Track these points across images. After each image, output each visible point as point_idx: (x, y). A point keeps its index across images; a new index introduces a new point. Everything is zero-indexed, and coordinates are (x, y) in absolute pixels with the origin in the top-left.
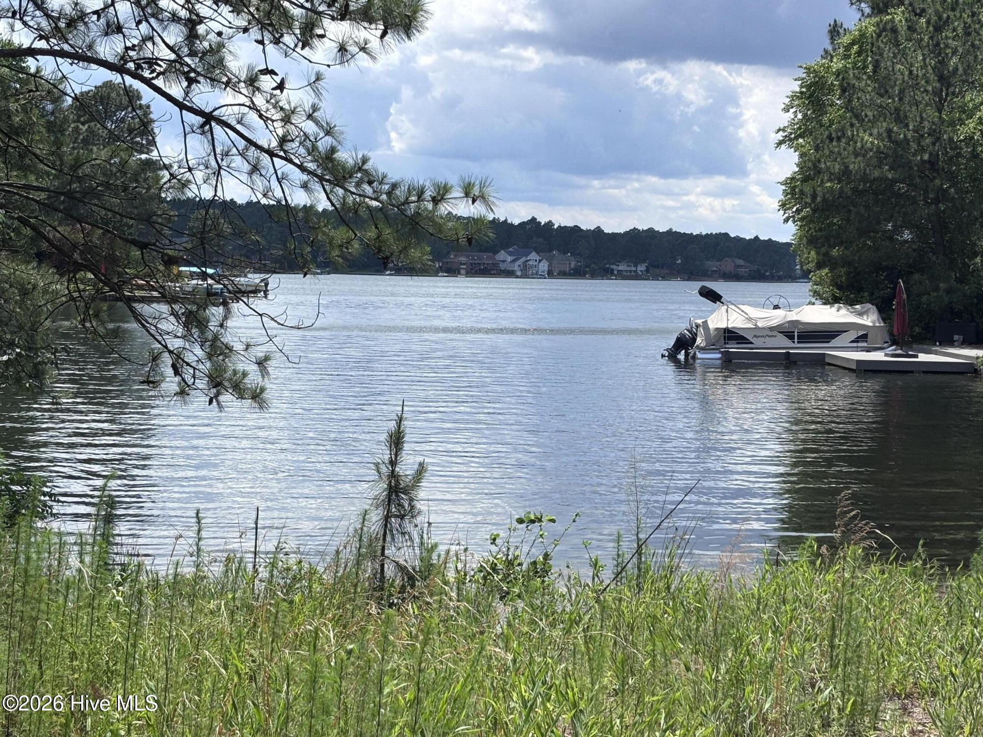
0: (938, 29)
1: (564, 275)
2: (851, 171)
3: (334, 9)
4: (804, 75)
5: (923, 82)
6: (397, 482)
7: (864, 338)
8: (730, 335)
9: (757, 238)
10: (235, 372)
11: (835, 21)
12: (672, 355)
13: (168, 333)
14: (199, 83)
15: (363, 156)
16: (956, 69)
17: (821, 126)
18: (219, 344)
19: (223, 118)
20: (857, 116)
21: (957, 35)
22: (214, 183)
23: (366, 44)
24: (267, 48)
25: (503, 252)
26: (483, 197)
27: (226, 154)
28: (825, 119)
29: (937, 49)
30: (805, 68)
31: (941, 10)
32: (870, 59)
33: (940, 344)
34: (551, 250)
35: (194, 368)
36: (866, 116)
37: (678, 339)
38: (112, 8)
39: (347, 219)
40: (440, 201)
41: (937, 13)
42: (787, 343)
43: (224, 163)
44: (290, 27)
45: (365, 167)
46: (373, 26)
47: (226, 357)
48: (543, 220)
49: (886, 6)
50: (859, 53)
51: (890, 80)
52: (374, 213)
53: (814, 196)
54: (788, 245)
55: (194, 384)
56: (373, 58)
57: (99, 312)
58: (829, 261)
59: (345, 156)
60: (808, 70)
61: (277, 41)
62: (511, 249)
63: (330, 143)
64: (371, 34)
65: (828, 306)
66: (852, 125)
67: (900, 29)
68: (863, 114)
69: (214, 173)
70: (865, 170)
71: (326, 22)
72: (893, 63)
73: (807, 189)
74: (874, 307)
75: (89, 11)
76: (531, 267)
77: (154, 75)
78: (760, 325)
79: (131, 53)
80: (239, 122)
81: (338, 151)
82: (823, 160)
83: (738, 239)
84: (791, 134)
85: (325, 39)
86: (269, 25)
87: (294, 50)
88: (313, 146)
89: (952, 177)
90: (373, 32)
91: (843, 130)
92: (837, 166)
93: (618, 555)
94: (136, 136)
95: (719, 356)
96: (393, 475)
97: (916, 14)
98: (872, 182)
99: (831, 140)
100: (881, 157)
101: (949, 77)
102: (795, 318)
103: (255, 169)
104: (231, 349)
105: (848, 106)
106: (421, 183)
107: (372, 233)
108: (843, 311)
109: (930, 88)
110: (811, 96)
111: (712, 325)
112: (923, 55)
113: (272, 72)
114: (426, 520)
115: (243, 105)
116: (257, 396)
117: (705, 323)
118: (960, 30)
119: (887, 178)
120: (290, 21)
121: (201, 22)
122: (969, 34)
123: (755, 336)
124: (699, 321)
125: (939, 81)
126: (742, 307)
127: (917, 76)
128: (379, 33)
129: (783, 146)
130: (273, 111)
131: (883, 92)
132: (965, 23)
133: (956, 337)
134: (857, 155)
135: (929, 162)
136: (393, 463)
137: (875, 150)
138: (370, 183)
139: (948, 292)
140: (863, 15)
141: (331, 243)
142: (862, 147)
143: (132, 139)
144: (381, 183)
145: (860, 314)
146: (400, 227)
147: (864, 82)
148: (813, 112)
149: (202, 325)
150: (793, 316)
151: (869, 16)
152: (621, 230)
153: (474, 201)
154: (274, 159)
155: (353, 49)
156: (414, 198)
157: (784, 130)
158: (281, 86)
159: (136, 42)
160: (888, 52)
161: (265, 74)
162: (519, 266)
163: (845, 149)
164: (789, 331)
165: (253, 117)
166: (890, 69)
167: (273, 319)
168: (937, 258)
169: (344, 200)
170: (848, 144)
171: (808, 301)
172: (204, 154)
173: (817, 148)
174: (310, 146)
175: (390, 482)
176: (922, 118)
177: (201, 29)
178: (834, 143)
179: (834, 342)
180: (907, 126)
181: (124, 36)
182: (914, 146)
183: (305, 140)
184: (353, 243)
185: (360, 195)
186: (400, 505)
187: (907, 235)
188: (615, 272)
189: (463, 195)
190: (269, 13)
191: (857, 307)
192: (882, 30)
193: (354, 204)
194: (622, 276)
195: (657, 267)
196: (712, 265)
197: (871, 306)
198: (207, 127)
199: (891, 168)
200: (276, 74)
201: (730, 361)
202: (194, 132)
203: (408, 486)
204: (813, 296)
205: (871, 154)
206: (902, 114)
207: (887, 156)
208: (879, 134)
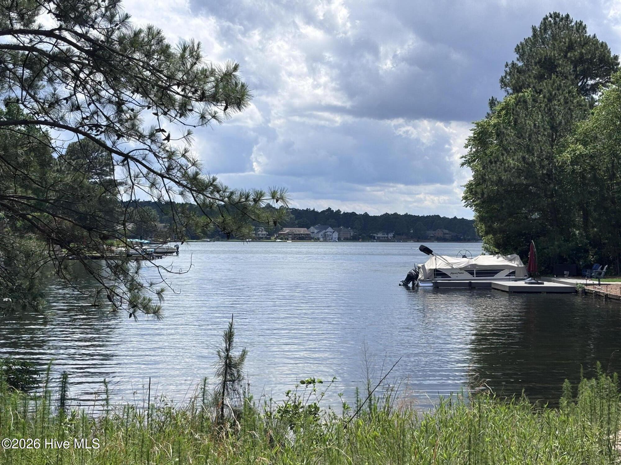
0: (550, 100)
1: (347, 240)
2: (503, 180)
3: (196, 95)
4: (476, 128)
5: (542, 130)
6: (230, 361)
7: (513, 273)
8: (438, 273)
9: (455, 218)
10: (144, 299)
11: (493, 97)
12: (405, 284)
13: (106, 278)
14: (124, 137)
15: (213, 177)
16: (561, 122)
17: (486, 155)
18: (135, 283)
19: (134, 157)
20: (506, 150)
21: (561, 103)
22: (130, 193)
23: (215, 114)
24: (160, 117)
25: (312, 227)
26: (282, 198)
27: (137, 176)
28: (488, 152)
29: (550, 112)
30: (476, 124)
31: (551, 90)
32: (512, 117)
33: (557, 277)
34: (339, 226)
35: (121, 297)
36: (511, 149)
37: (408, 275)
38: (75, 96)
39: (205, 212)
40: (258, 201)
41: (549, 91)
42: (470, 277)
43: (136, 182)
44: (173, 105)
45: (214, 183)
46: (219, 104)
47: (139, 290)
48: (335, 209)
49: (521, 88)
50: (506, 115)
51: (524, 129)
52: (221, 208)
53: (483, 194)
54: (473, 221)
55: (121, 306)
56: (220, 122)
57: (67, 266)
58: (492, 230)
59: (204, 177)
60: (478, 125)
61: (165, 114)
62: (317, 226)
63: (195, 170)
64: (218, 109)
65: (492, 256)
66: (503, 155)
67: (528, 100)
68: (509, 148)
69: (130, 187)
70: (510, 179)
71: (193, 103)
72: (525, 120)
73: (479, 190)
74: (518, 256)
75: (61, 98)
76: (328, 236)
77: (99, 133)
78: (454, 267)
79: (86, 121)
80: (143, 159)
81: (199, 174)
82: (487, 174)
83: (445, 218)
84: (469, 159)
85: (193, 112)
86: (161, 104)
87: (175, 118)
88: (185, 172)
89: (560, 182)
90: (219, 107)
92: (495, 177)
93: (358, 401)
94: (103, 167)
95: (432, 284)
96: (228, 357)
97: (537, 93)
98: (515, 186)
99: (491, 163)
100: (519, 172)
101: (557, 127)
102: (474, 263)
103: (153, 185)
104: (142, 286)
105: (500, 143)
106: (247, 191)
107: (220, 220)
108: (501, 259)
109: (546, 133)
110: (480, 139)
111: (427, 267)
112: (542, 115)
113: (163, 131)
114: (247, 382)
115: (146, 149)
116: (156, 312)
117: (423, 266)
118: (562, 101)
119: (523, 184)
120: (173, 102)
121: (124, 104)
122: (567, 103)
123: (452, 273)
124: (420, 265)
125: (551, 129)
126: (444, 257)
127: (539, 126)
128: (223, 108)
129: (465, 166)
130: (163, 152)
131: (520, 135)
132: (565, 97)
133: (565, 272)
134: (506, 171)
135: (547, 174)
136: (227, 350)
137: (516, 168)
138: (218, 192)
139: (559, 247)
140: (508, 94)
141: (196, 225)
142: (508, 166)
143: (101, 168)
144: (224, 192)
145: (510, 260)
146: (236, 216)
147: (509, 131)
148: (481, 147)
149: (125, 272)
150: (473, 262)
151: (511, 94)
152: (378, 214)
153: (277, 201)
154: (164, 179)
155: (209, 117)
156: (243, 200)
157: (465, 157)
158: (168, 138)
159: (88, 115)
160: (522, 113)
161: (159, 132)
162: (322, 235)
163: (499, 168)
164: (472, 270)
165: (151, 156)
166: (524, 123)
167: (165, 269)
168: (553, 228)
169: (204, 201)
170: (501, 165)
171: (481, 253)
172: (124, 177)
173: (484, 168)
174: (184, 171)
175: (226, 361)
176: (541, 149)
177: (124, 108)
178: (493, 165)
179: (496, 276)
180: (533, 154)
181: (82, 111)
182: (538, 166)
183: (180, 168)
184: (209, 225)
185: (213, 198)
186: (232, 374)
187: (536, 215)
188: (376, 238)
189: (271, 198)
190: (161, 98)
191: (509, 256)
192: (518, 102)
193: (210, 204)
194: (380, 240)
195: (400, 234)
196: (431, 233)
197: (516, 255)
198: (126, 162)
199: (526, 178)
200: (165, 132)
201: (438, 288)
202: (118, 165)
203: (236, 363)
204: (484, 250)
205: (514, 170)
206: (530, 148)
207: (523, 171)
208: (518, 159)
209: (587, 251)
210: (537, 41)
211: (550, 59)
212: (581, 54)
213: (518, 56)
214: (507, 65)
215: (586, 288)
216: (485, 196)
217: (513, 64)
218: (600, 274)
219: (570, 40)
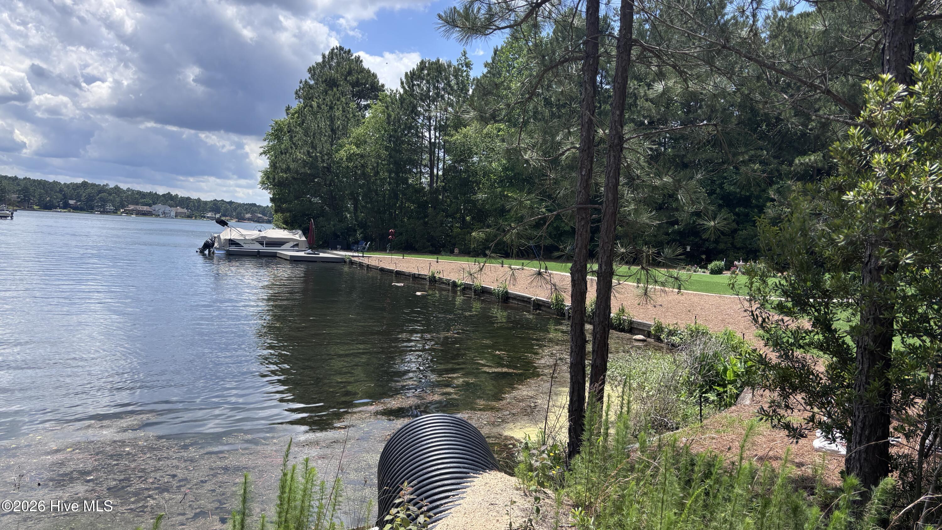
2: (291, 169)
4: (274, 125)
5: (324, 131)
7: (297, 245)
8: (232, 242)
11: (289, 105)
12: (202, 251)
16: (339, 127)
20: (294, 144)
21: (339, 111)
25: (154, 206)
29: (331, 118)
30: (275, 122)
32: (300, 119)
33: (330, 249)
34: (176, 207)
36: (298, 144)
37: (205, 244)
41: (331, 100)
42: (259, 247)
50: (298, 117)
51: (309, 129)
53: (274, 179)
58: (282, 210)
62: (158, 205)
66: (291, 147)
70: (297, 169)
73: (272, 176)
74: (302, 232)
76: (167, 213)
78: (247, 238)
82: (278, 163)
84: (267, 150)
89: (337, 175)
91: (287, 149)
92: (284, 166)
95: (226, 252)
98: (300, 174)
100: (305, 163)
101: (336, 130)
105: (290, 139)
108: (287, 233)
109: (327, 134)
110: (277, 135)
111: (222, 238)
112: (324, 119)
117: (219, 236)
118: (340, 109)
119: (307, 173)
123: (244, 243)
125: (331, 132)
126: (238, 229)
127: (322, 128)
129: (263, 155)
131: (306, 134)
133: (338, 246)
134: (293, 162)
135: (327, 167)
137: (302, 160)
139: (334, 226)
140: (300, 103)
142: (296, 158)
145: (295, 235)
148: (277, 142)
150: (263, 234)
151: (302, 103)
157: (264, 148)
162: (161, 212)
163: (288, 159)
164: (261, 241)
168: (330, 211)
170: (290, 156)
173: (276, 158)
176: (323, 147)
179: (283, 247)
180: (316, 150)
182: (319, 160)
187: (317, 200)
191: (294, 231)
195: (225, 216)
197: (300, 231)
199: (309, 169)
201: (230, 255)
204: (274, 226)
205: (300, 161)
206: (314, 144)
207: (308, 163)
208: (304, 153)
209: (355, 231)
210: (325, 66)
211: (334, 79)
212: (358, 78)
213: (310, 75)
214: (301, 82)
215: (353, 259)
216: (276, 181)
217: (306, 81)
218: (364, 248)
219: (350, 67)
